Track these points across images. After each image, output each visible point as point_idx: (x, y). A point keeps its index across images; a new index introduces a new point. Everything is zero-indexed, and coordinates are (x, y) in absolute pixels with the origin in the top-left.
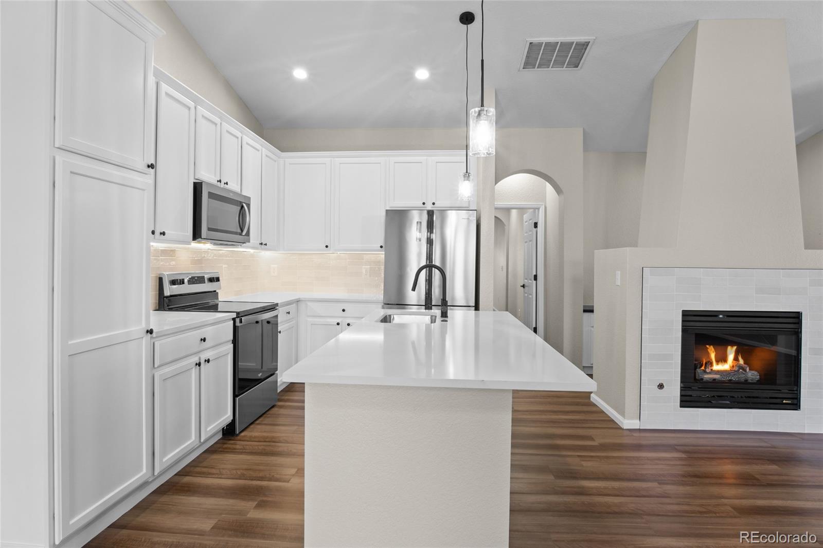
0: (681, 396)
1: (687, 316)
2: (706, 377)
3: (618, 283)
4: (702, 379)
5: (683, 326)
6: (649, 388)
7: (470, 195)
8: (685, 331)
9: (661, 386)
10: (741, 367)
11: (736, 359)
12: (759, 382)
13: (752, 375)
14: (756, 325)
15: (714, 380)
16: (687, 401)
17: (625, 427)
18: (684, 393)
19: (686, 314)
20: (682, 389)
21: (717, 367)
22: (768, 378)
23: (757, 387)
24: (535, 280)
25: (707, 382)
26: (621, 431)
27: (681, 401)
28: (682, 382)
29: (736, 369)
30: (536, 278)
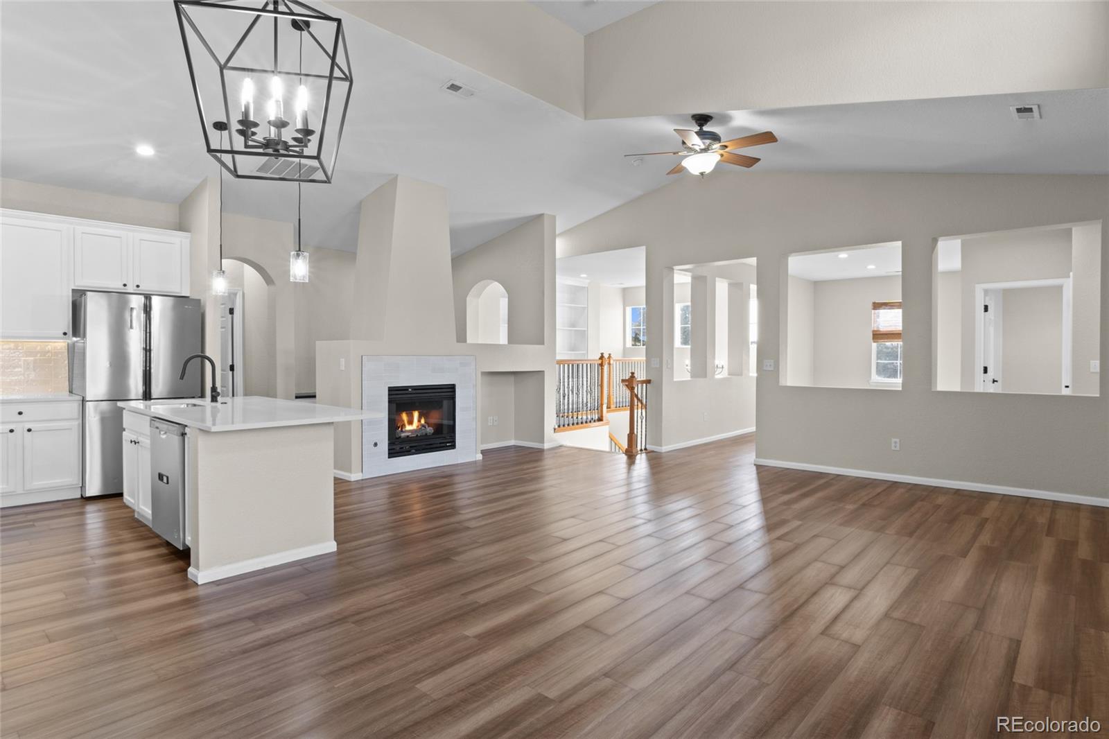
0: (389, 450)
1: (392, 390)
2: (403, 435)
3: (343, 368)
4: (400, 437)
5: (389, 398)
6: (368, 446)
7: (223, 291)
8: (390, 402)
9: (376, 445)
10: (423, 426)
11: (419, 421)
12: (433, 434)
13: (430, 430)
14: (437, 394)
15: (408, 436)
16: (393, 453)
17: (353, 480)
18: (391, 448)
19: (391, 390)
20: (389, 444)
21: (408, 428)
22: (439, 429)
23: (433, 436)
24: (231, 370)
25: (404, 438)
26: (348, 483)
27: (389, 454)
28: (389, 440)
29: (420, 427)
30: (232, 368)
